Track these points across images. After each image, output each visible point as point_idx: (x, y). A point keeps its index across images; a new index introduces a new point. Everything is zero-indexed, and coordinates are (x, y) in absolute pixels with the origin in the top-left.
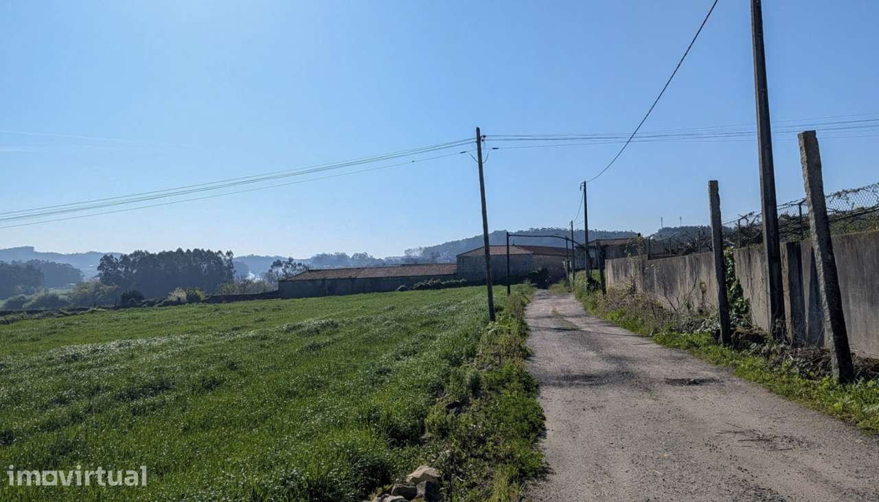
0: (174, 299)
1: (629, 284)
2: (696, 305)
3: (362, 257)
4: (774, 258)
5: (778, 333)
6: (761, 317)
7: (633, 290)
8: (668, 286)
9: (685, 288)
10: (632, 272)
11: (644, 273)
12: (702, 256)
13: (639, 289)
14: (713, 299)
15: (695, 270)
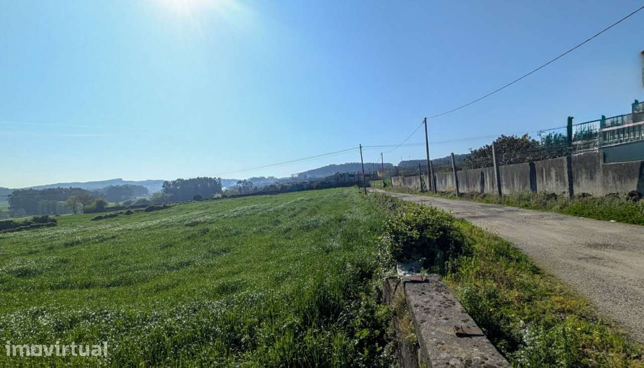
0: (216, 197)
1: (399, 184)
2: (416, 187)
3: (272, 178)
4: (430, 177)
5: (430, 189)
6: (428, 188)
7: (400, 185)
8: (410, 183)
9: (414, 183)
10: (400, 180)
11: (404, 180)
12: (417, 176)
13: (402, 185)
14: (420, 186)
15: (416, 180)
